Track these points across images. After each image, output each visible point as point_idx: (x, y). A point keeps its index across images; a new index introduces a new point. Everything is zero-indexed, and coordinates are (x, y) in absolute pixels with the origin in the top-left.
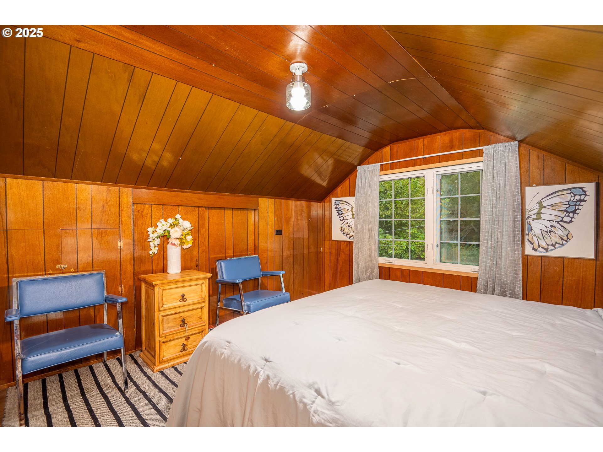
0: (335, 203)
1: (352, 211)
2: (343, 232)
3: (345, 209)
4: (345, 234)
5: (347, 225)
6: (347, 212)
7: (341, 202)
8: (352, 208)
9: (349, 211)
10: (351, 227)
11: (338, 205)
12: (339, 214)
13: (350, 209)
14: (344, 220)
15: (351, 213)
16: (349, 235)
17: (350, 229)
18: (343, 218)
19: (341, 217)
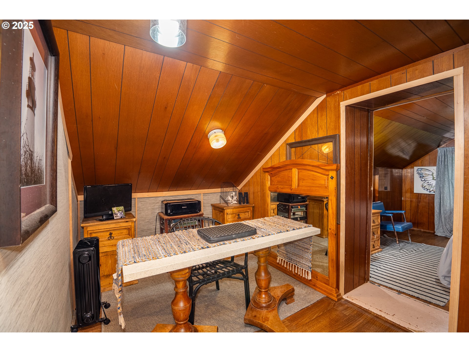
0: (417, 170)
1: (432, 175)
2: (424, 188)
3: (426, 174)
4: (426, 190)
5: (428, 184)
6: (428, 175)
7: (422, 170)
8: (433, 173)
9: (429, 175)
10: (431, 185)
11: (420, 171)
12: (421, 177)
13: (431, 174)
14: (425, 180)
15: (432, 176)
16: (429, 190)
17: (431, 186)
18: (425, 179)
19: (422, 178)
